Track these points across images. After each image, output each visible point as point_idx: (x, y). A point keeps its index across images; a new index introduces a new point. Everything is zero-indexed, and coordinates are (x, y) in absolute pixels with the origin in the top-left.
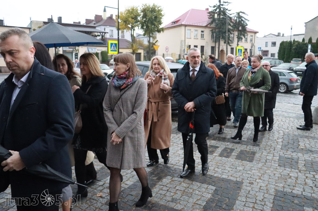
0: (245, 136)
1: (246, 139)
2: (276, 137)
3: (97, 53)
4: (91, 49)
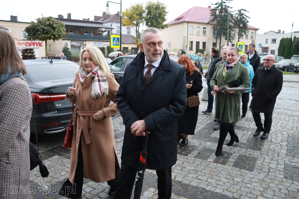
0: (245, 137)
1: (246, 141)
2: (280, 140)
3: (103, 47)
4: (98, 44)
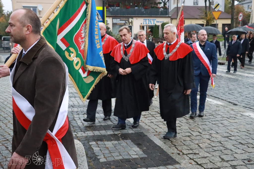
3: (156, 25)
4: (149, 21)
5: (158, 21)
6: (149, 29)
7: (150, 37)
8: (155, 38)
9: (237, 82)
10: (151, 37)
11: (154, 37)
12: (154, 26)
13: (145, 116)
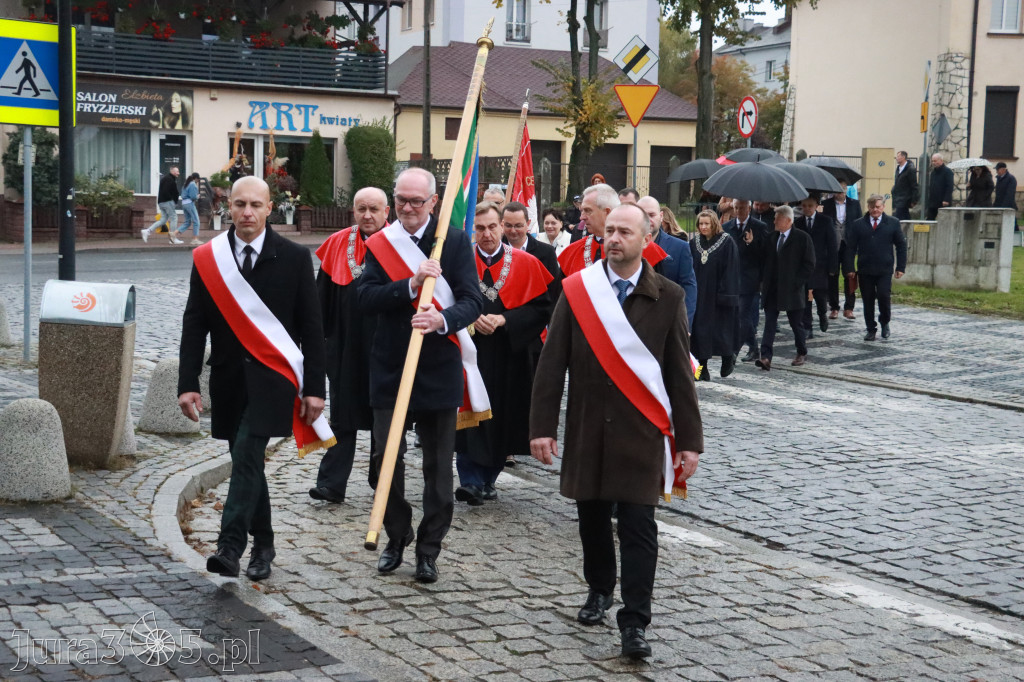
3: (317, 137)
4: (279, 113)
5: (326, 115)
6: (279, 154)
7: (287, 196)
8: (315, 205)
9: (766, 439)
10: (291, 199)
11: (308, 198)
12: (307, 142)
13: (358, 606)
